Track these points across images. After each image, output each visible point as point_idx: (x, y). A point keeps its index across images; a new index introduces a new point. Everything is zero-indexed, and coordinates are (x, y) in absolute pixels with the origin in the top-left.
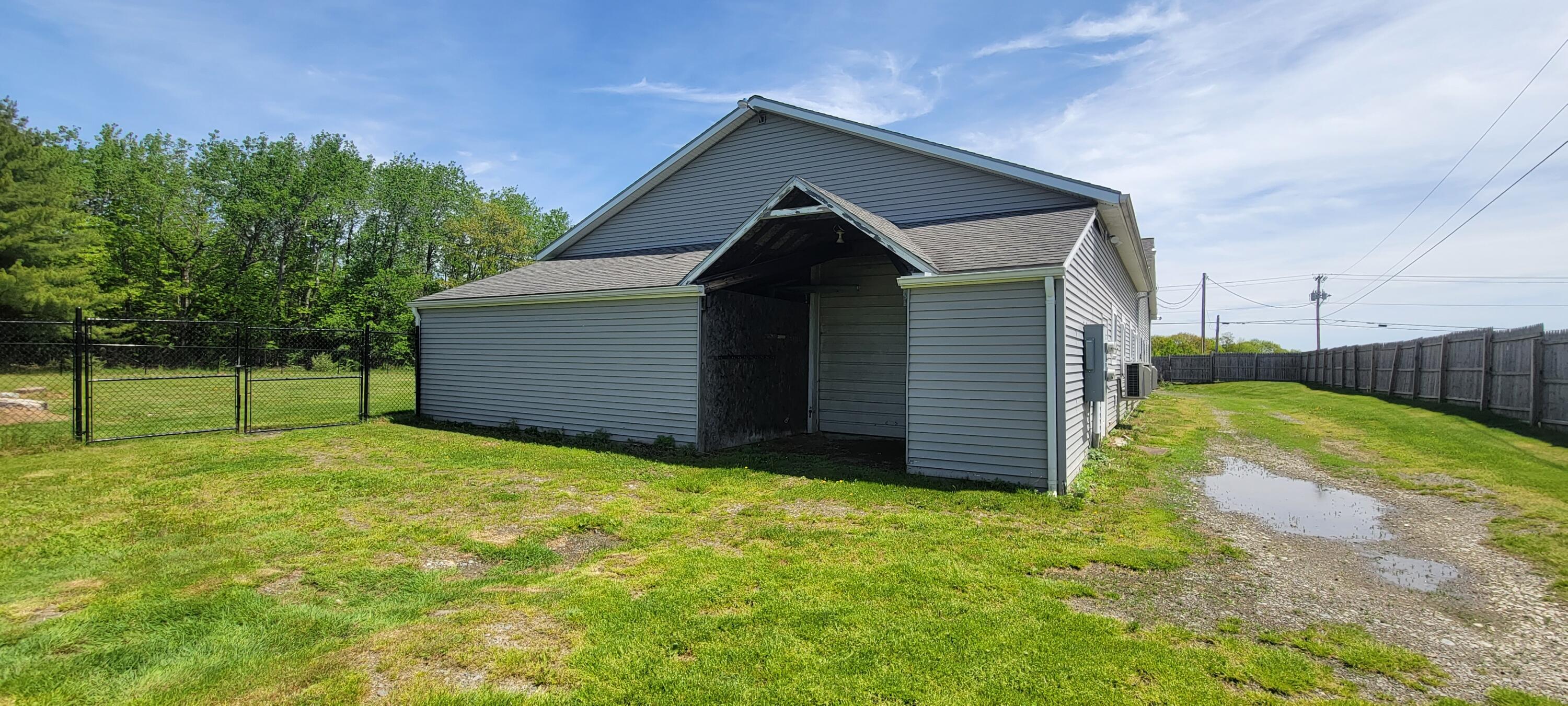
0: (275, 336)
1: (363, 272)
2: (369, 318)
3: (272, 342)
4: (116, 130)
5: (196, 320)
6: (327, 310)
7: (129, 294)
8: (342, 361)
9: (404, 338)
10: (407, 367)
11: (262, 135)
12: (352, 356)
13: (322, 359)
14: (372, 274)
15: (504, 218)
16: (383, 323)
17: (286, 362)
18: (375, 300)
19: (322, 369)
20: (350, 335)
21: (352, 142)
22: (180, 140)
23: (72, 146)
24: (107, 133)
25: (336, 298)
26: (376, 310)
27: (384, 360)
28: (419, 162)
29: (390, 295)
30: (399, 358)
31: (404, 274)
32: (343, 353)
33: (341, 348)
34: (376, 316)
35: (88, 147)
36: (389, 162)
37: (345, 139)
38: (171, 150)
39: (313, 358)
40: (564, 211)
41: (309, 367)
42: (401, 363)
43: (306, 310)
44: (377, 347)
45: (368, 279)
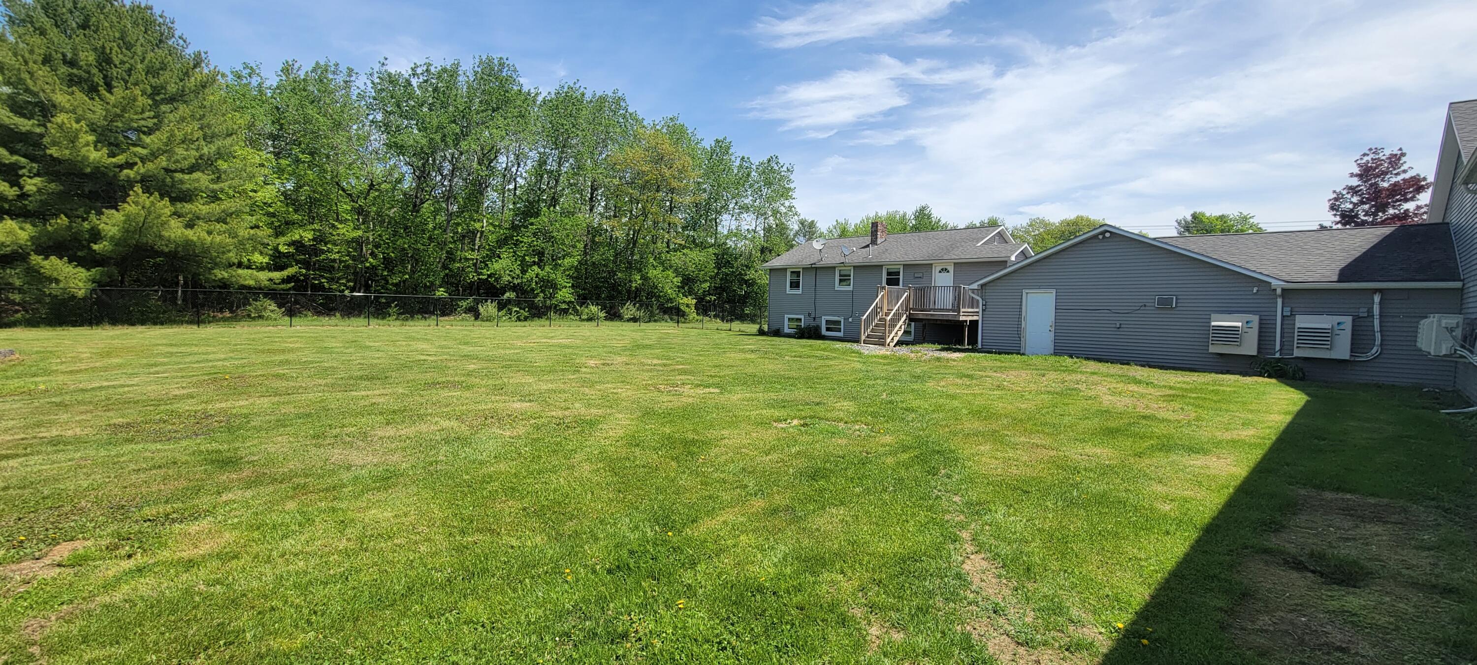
0: (445, 283)
1: (530, 211)
2: (534, 263)
3: (442, 289)
4: (296, 66)
5: (368, 265)
6: (493, 255)
7: (301, 237)
8: (509, 309)
9: (568, 285)
10: (572, 317)
11: (427, 61)
12: (518, 304)
13: (489, 308)
14: (537, 214)
15: (667, 147)
16: (547, 268)
17: (456, 310)
18: (539, 243)
19: (489, 319)
20: (516, 282)
21: (513, 66)
22: (348, 68)
23: (255, 81)
24: (287, 70)
25: (503, 242)
26: (541, 254)
27: (549, 308)
28: (582, 89)
29: (553, 237)
30: (564, 306)
31: (569, 214)
32: (509, 301)
33: (507, 295)
34: (540, 260)
35: (268, 83)
36: (553, 92)
37: (507, 62)
38: (340, 79)
39: (480, 306)
40: (728, 140)
41: (477, 316)
42: (565, 312)
43: (475, 255)
44: (542, 295)
45: (532, 220)
